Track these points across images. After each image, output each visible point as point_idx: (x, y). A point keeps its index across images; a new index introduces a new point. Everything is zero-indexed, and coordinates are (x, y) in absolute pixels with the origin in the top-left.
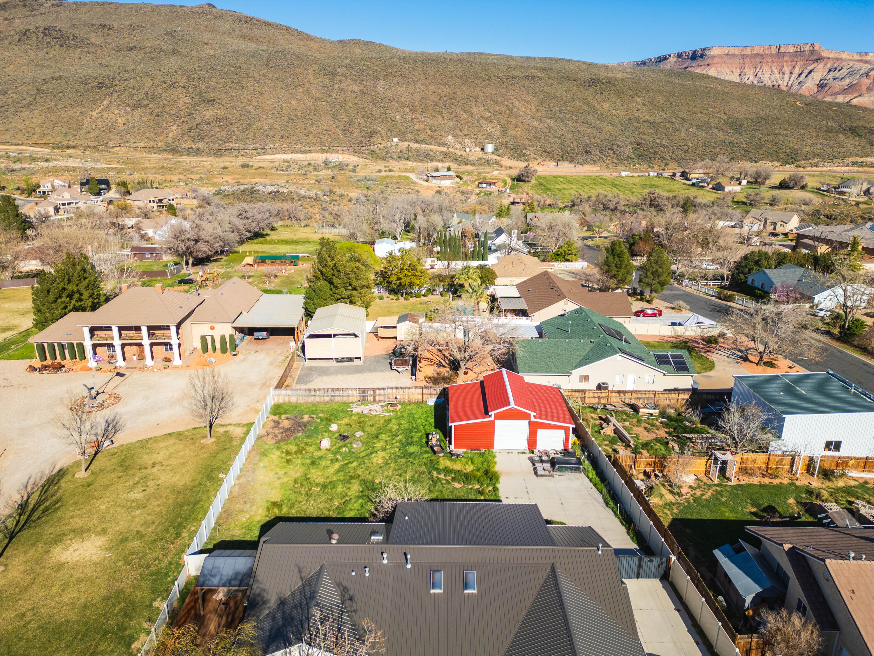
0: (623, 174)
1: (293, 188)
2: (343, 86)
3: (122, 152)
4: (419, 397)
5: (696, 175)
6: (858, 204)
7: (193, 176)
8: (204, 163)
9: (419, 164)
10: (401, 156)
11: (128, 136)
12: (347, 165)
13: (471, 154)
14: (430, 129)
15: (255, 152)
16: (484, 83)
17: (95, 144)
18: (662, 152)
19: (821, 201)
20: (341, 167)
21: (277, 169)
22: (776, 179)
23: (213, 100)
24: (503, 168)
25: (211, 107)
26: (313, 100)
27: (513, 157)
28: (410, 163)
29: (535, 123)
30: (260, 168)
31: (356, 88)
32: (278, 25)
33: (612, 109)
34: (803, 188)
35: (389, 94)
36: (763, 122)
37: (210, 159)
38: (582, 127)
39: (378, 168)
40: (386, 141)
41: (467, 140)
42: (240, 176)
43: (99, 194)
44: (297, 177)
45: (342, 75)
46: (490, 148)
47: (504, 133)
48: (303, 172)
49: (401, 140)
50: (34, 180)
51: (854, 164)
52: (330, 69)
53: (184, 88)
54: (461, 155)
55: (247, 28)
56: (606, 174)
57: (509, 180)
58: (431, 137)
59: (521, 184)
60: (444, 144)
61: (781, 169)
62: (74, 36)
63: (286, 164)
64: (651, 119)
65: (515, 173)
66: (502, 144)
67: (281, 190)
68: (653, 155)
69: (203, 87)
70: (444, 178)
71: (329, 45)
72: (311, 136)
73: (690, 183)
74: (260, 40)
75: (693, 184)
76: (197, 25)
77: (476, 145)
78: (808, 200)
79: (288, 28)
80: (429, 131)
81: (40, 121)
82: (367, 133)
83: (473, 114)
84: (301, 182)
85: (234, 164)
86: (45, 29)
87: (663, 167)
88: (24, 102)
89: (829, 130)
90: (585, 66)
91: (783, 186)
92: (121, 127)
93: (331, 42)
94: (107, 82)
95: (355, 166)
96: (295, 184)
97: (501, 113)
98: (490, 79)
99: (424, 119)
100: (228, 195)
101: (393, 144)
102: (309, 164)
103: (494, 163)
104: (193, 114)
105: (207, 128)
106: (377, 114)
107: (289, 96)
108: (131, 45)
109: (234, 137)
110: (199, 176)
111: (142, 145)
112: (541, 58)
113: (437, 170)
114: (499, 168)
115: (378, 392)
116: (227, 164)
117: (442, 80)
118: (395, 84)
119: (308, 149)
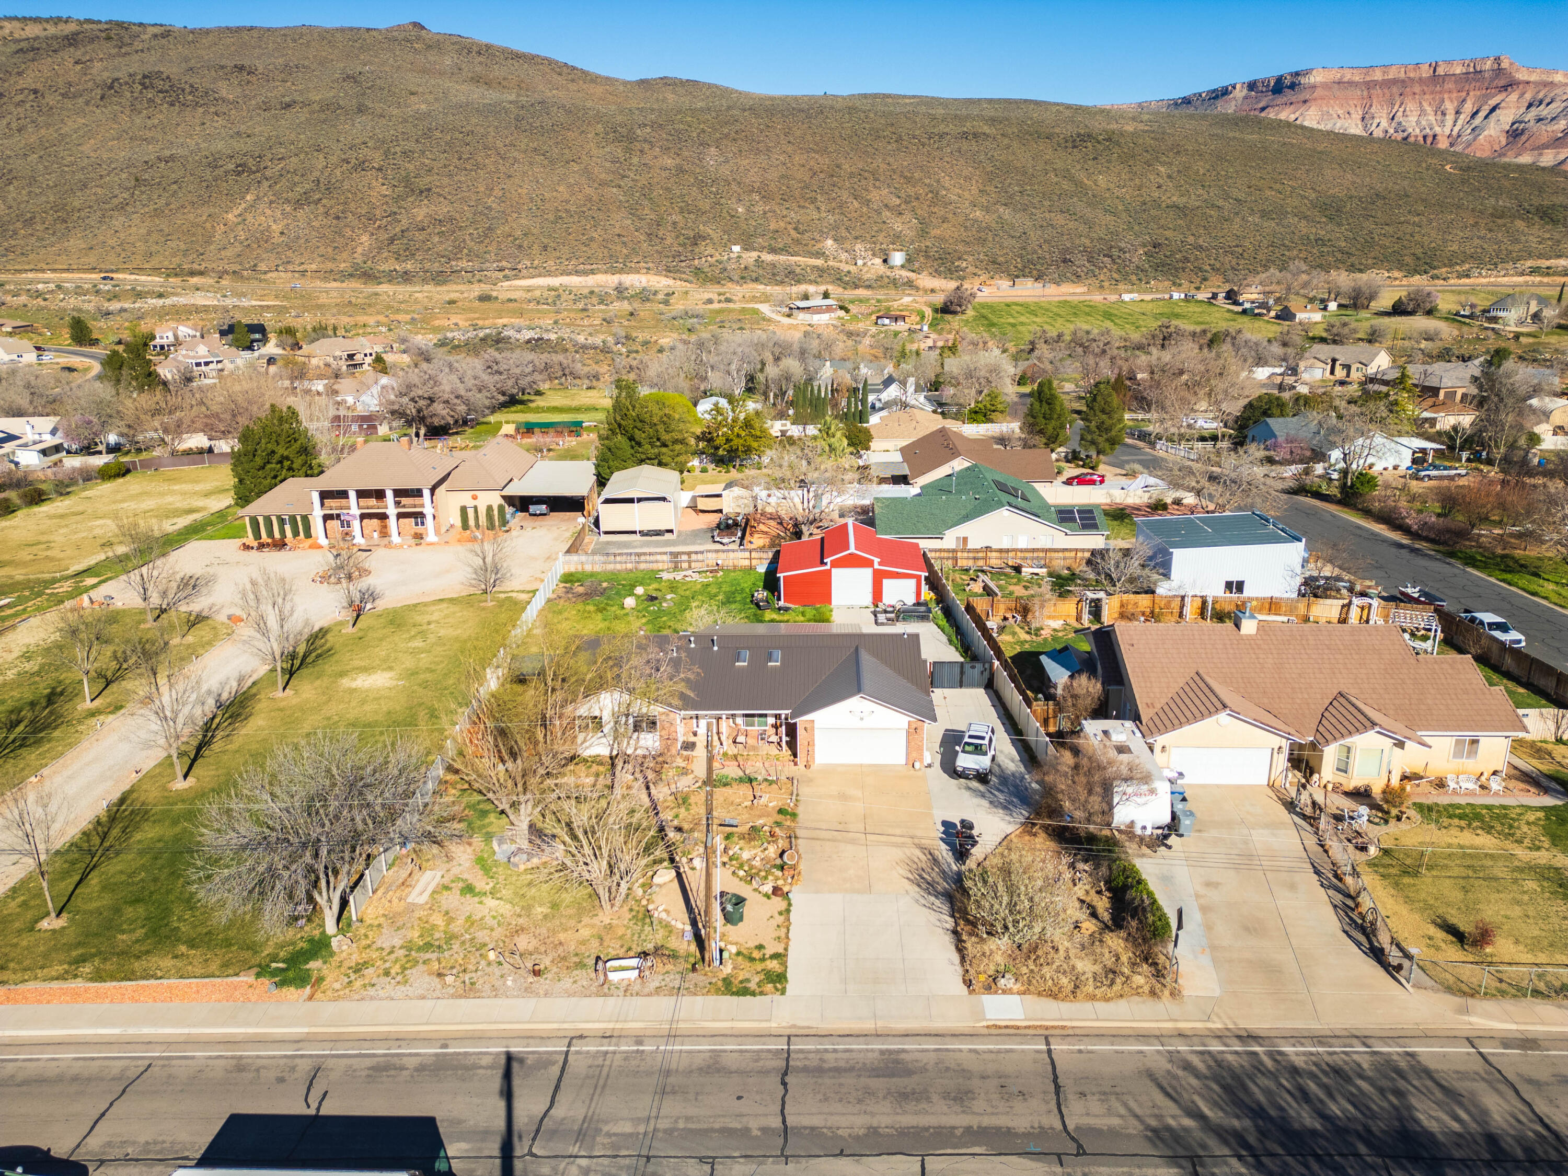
0: (1126, 297)
1: (565, 333)
2: (647, 159)
3: (282, 279)
4: (747, 563)
5: (1250, 296)
6: (1517, 336)
7: (400, 317)
8: (417, 295)
9: (776, 288)
10: (746, 276)
11: (289, 253)
12: (655, 293)
13: (865, 269)
14: (795, 229)
15: (500, 275)
16: (889, 147)
17: (237, 267)
18: (1197, 259)
19: (1456, 333)
20: (645, 296)
21: (538, 303)
22: (1386, 301)
23: (429, 190)
24: (921, 293)
25: (426, 202)
26: (596, 185)
27: (937, 273)
28: (762, 287)
29: (978, 213)
30: (510, 300)
31: (669, 162)
32: (533, 57)
33: (1112, 186)
34: (1429, 313)
35: (725, 171)
36: (1380, 203)
37: (426, 288)
38: (1059, 219)
39: (707, 296)
40: (720, 250)
41: (858, 247)
42: (477, 315)
43: (250, 348)
44: (572, 315)
45: (645, 141)
46: (898, 258)
47: (923, 233)
48: (581, 305)
49: (746, 250)
50: (144, 327)
51: (1534, 271)
52: (624, 131)
53: (380, 169)
54: (849, 272)
55: (481, 63)
56: (1097, 298)
57: (928, 312)
58: (797, 242)
59: (949, 317)
60: (819, 254)
61: (1404, 282)
62: (192, 86)
63: (553, 293)
64: (1181, 201)
65: (939, 299)
66: (918, 251)
67: (546, 336)
68: (1181, 265)
69: (411, 167)
70: (818, 310)
71: (621, 88)
72: (594, 245)
73: (1240, 309)
74: (504, 83)
75: (1244, 312)
76: (396, 61)
77: (874, 255)
78: (1432, 332)
79: (550, 62)
80: (793, 233)
81: (143, 231)
82: (688, 239)
83: (869, 201)
84: (578, 322)
85: (466, 295)
86: (145, 77)
87: (1198, 285)
88: (115, 201)
89: (1498, 214)
90: (1068, 113)
91: (1398, 310)
92: (278, 239)
93: (625, 83)
94: (251, 162)
95: (668, 295)
96: (568, 325)
97: (918, 199)
98: (899, 140)
99: (785, 213)
100: (458, 346)
101: (732, 255)
102: (592, 292)
103: (904, 284)
104: (395, 213)
105: (420, 236)
106: (705, 205)
107: (556, 178)
108: (287, 99)
109: (465, 251)
110: (409, 317)
111: (314, 267)
112: (990, 101)
113: (806, 297)
114: (913, 292)
115: (694, 557)
116: (453, 296)
117: (816, 144)
118: (735, 154)
119: (589, 267)
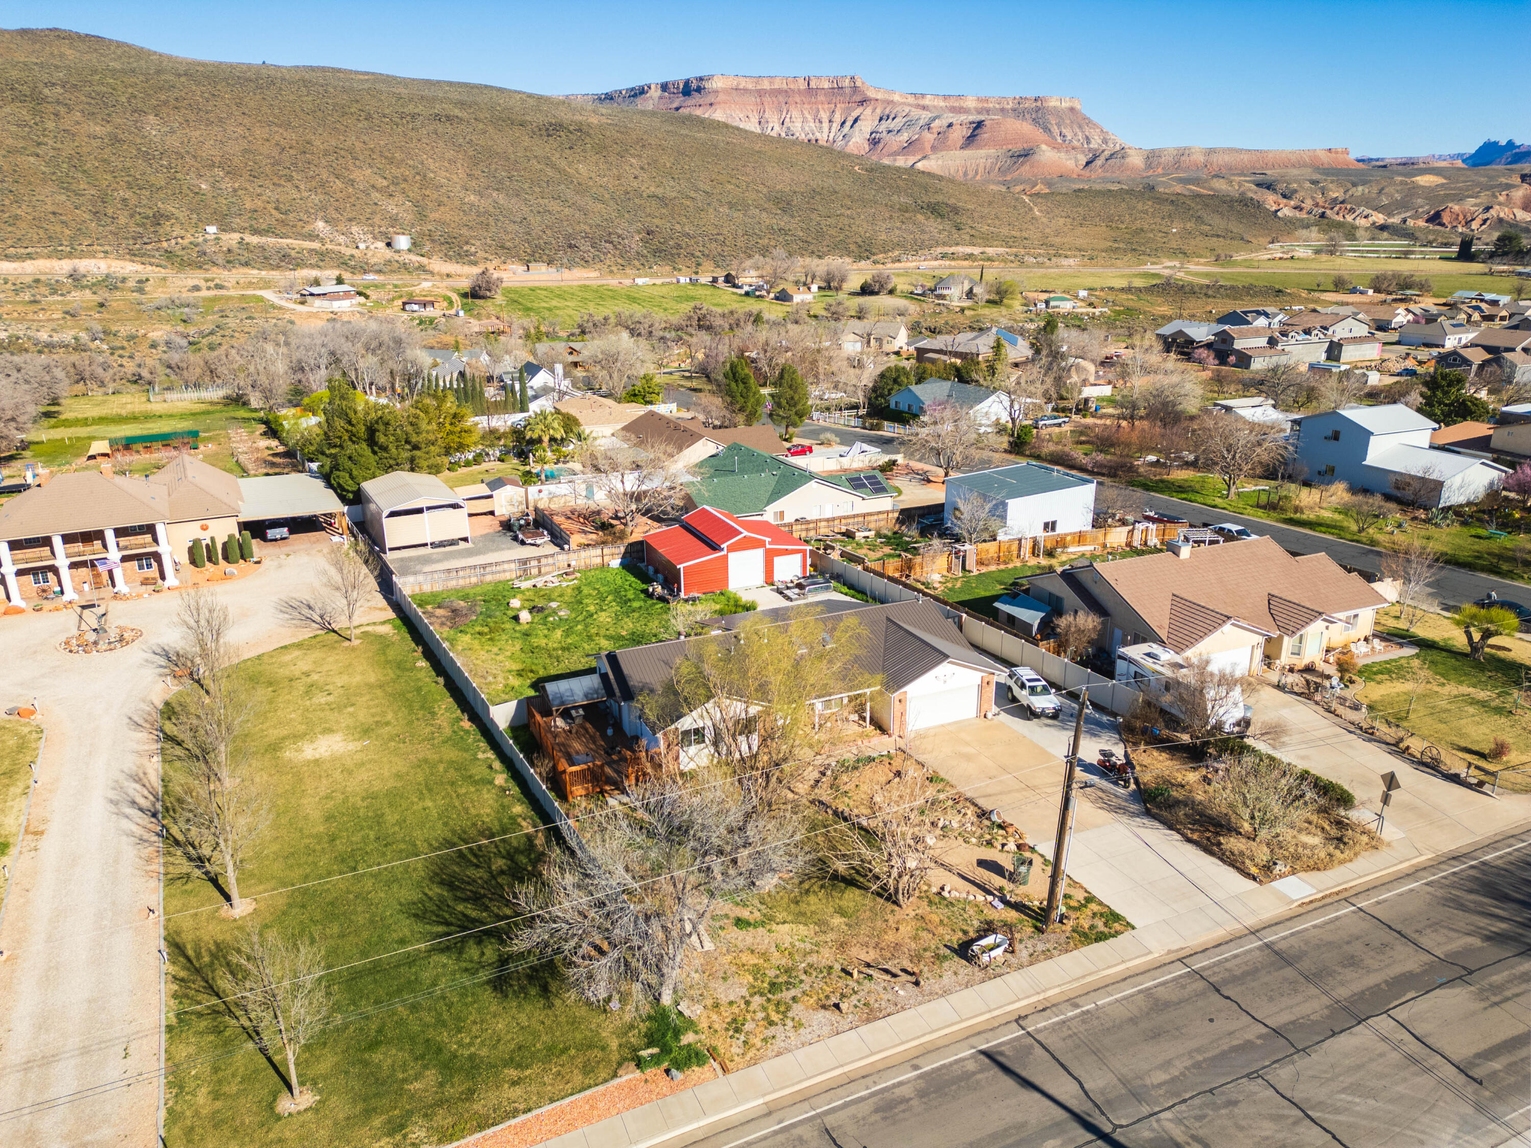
0: (640, 281)
1: (18, 330)
2: (67, 123)
4: (598, 560)
5: (748, 279)
6: (962, 310)
9: (274, 273)
10: (231, 260)
12: (124, 280)
13: (370, 254)
14: (276, 209)
16: (360, 125)
18: (688, 246)
19: (918, 309)
20: (110, 283)
22: (854, 282)
24: (437, 277)
27: (448, 258)
28: (255, 272)
29: (472, 197)
31: (98, 130)
33: (593, 175)
34: (891, 292)
35: (173, 142)
36: (818, 198)
38: (554, 206)
39: (191, 283)
40: (192, 231)
41: (355, 229)
44: (20, 308)
45: (58, 102)
46: (403, 242)
47: (422, 216)
48: (27, 297)
49: (224, 230)
51: (944, 256)
52: (26, 89)
54: (353, 256)
56: (612, 282)
57: (455, 297)
58: (283, 223)
59: (478, 301)
60: (312, 237)
61: (855, 267)
64: (659, 191)
65: (465, 284)
66: (421, 234)
68: (675, 251)
70: (335, 296)
72: (22, 225)
73: (742, 291)
75: (747, 294)
77: (375, 238)
78: (902, 308)
80: (274, 212)
82: (147, 218)
83: (353, 181)
84: (30, 316)
87: (694, 269)
89: (904, 209)
90: (531, 102)
91: (866, 290)
95: (140, 282)
97: (405, 180)
98: (369, 117)
99: (259, 190)
101: (208, 237)
102: (37, 281)
103: (417, 269)
106: (160, 180)
112: (450, 84)
113: (317, 283)
114: (428, 277)
115: (543, 561)
117: (275, 117)
118: (181, 124)
119: (22, 251)
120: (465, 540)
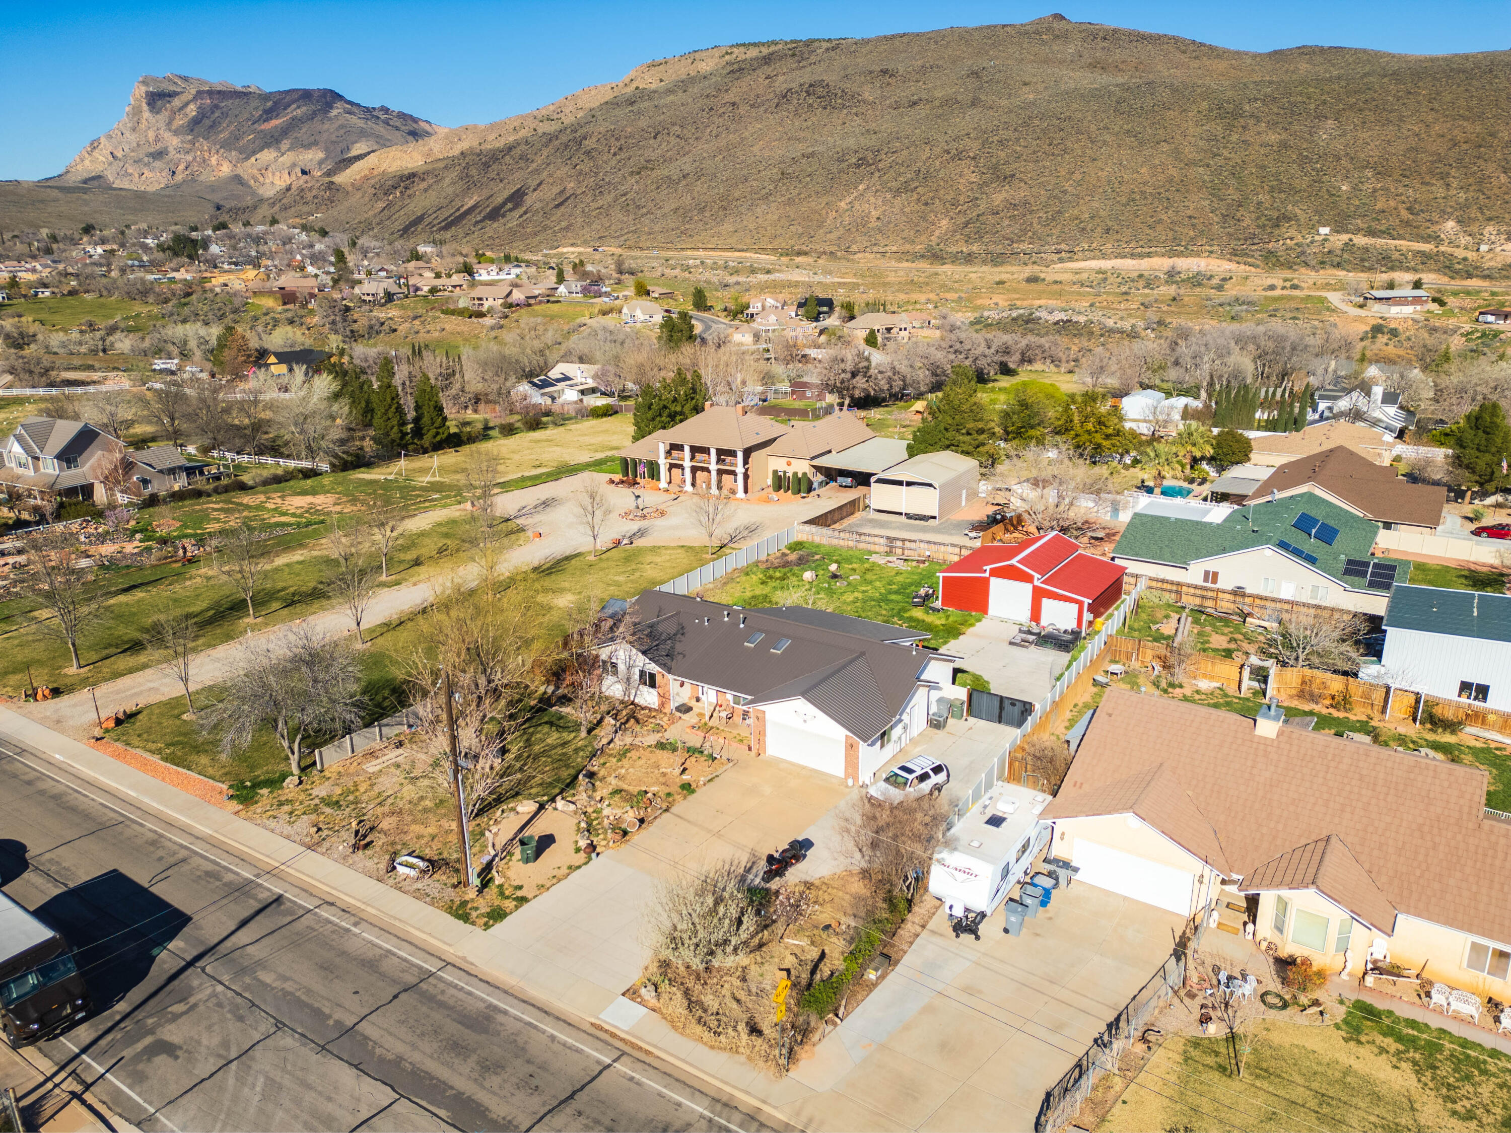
1: (1096, 316)
2: (1248, 135)
3: (865, 260)
7: (949, 296)
8: (971, 275)
9: (1362, 275)
10: (1327, 261)
11: (879, 237)
12: (1211, 277)
13: (1489, 256)
14: (1409, 209)
15: (1056, 257)
17: (833, 249)
20: (1197, 280)
21: (1082, 285)
23: (1013, 176)
25: (1007, 187)
26: (1182, 165)
28: (1342, 273)
30: (1056, 282)
31: (1273, 138)
32: (1160, 37)
35: (1338, 145)
37: (985, 268)
39: (1269, 282)
40: (1304, 232)
41: (1490, 230)
42: (1017, 296)
43: (817, 319)
44: (1111, 298)
45: (1252, 116)
48: (1124, 289)
49: (1338, 232)
50: (744, 300)
52: (1230, 107)
53: (974, 158)
54: (1465, 259)
55: (1103, 48)
58: (1406, 223)
60: (1436, 239)
62: (843, 91)
63: (1101, 276)
67: (1075, 319)
69: (1002, 154)
70: (1402, 301)
71: (1249, 61)
72: (1159, 228)
74: (1121, 66)
76: (1021, 54)
79: (1176, 40)
80: (1404, 213)
81: (776, 217)
84: (1114, 306)
85: (1015, 276)
86: (811, 85)
88: (764, 192)
92: (873, 224)
93: (1255, 56)
94: (870, 156)
95: (1224, 280)
96: (1103, 308)
99: (1401, 190)
100: (990, 325)
101: (1317, 238)
102: (1141, 276)
104: (977, 199)
105: (991, 219)
106: (1302, 183)
107: (1140, 160)
108: (916, 97)
109: (1030, 234)
110: (957, 295)
111: (894, 249)
113: (1391, 286)
115: (907, 544)
116: (1004, 277)
117: (1469, 109)
118: (1355, 126)
119: (1147, 250)
120: (934, 518)
